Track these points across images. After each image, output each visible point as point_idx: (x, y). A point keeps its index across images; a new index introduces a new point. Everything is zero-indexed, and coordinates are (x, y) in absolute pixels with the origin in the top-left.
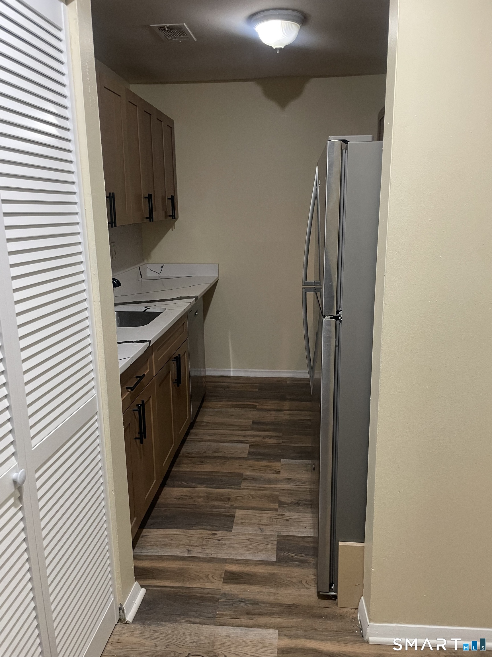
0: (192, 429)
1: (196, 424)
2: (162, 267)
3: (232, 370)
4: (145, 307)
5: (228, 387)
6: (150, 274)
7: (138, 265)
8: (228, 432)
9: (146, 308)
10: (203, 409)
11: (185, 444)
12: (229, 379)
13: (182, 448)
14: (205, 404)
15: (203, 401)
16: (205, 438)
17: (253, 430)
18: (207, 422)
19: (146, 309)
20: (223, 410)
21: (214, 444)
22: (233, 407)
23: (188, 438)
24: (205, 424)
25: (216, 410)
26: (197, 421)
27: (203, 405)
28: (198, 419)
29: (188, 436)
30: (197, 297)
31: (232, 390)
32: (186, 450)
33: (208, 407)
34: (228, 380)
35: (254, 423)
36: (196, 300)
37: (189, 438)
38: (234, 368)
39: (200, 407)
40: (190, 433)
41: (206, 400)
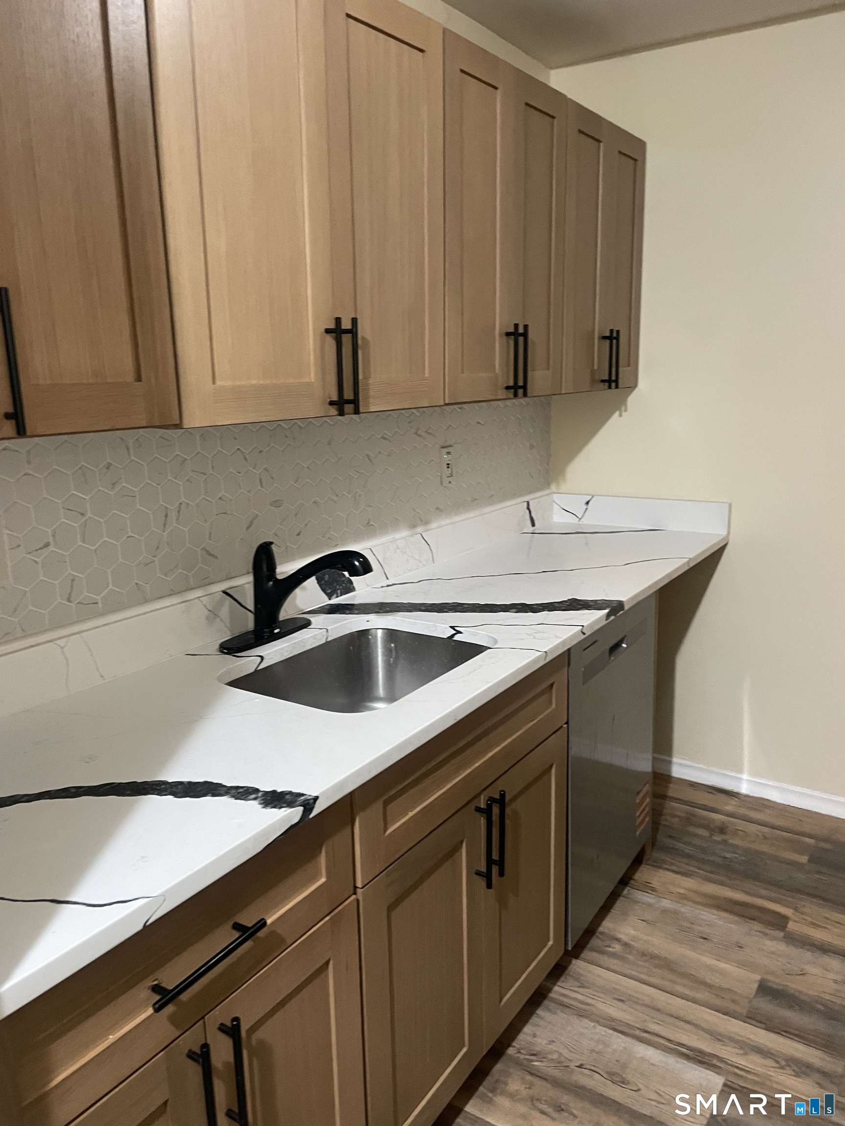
0: (577, 957)
1: (595, 942)
2: (587, 503)
3: (745, 776)
4: (452, 627)
5: (722, 830)
6: (559, 519)
7: (527, 498)
8: (676, 1004)
9: (455, 630)
10: (632, 891)
11: (540, 1012)
12: (734, 801)
13: (525, 1022)
14: (643, 874)
15: (638, 861)
16: (601, 1006)
17: (752, 1018)
18: (626, 945)
19: (455, 632)
20: (687, 910)
21: (619, 1042)
22: (719, 907)
23: (556, 988)
24: (617, 948)
25: (666, 903)
26: (602, 933)
27: (637, 876)
28: (607, 925)
29: (559, 984)
30: (616, 608)
31: (731, 841)
32: (534, 1036)
33: (648, 888)
34: (730, 806)
35: (765, 989)
36: (608, 616)
37: (558, 990)
38: (752, 773)
39: (625, 881)
40: (567, 972)
41: (649, 859)
